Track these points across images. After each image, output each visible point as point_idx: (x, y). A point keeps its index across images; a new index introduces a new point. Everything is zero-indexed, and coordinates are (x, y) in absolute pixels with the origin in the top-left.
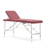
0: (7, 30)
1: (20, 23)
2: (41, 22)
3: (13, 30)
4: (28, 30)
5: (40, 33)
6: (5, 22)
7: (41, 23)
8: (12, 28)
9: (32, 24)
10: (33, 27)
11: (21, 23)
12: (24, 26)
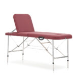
0: (12, 51)
1: (34, 38)
2: (69, 37)
3: (21, 50)
4: (47, 50)
5: (68, 56)
6: (9, 37)
7: (70, 40)
8: (21, 48)
9: (55, 41)
10: (56, 46)
11: (36, 39)
12: (41, 43)
